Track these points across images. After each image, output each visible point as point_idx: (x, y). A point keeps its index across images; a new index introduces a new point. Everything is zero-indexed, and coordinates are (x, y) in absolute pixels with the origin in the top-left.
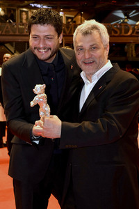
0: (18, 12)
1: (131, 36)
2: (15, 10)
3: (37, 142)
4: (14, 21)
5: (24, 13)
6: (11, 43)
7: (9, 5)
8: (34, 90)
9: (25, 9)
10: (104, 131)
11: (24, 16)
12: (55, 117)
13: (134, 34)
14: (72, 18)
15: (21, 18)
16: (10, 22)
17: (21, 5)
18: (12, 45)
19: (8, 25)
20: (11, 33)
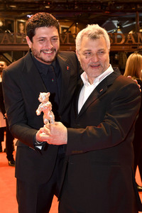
0: (15, 24)
1: (123, 45)
2: (12, 22)
3: (40, 148)
4: (12, 31)
5: (21, 24)
6: (9, 52)
7: (6, 17)
8: (39, 99)
9: (22, 21)
10: (107, 135)
11: (22, 27)
12: (60, 123)
13: (127, 43)
14: (67, 29)
15: (19, 29)
16: (8, 32)
17: (19, 16)
18: (10, 55)
19: (6, 35)
20: (9, 43)
